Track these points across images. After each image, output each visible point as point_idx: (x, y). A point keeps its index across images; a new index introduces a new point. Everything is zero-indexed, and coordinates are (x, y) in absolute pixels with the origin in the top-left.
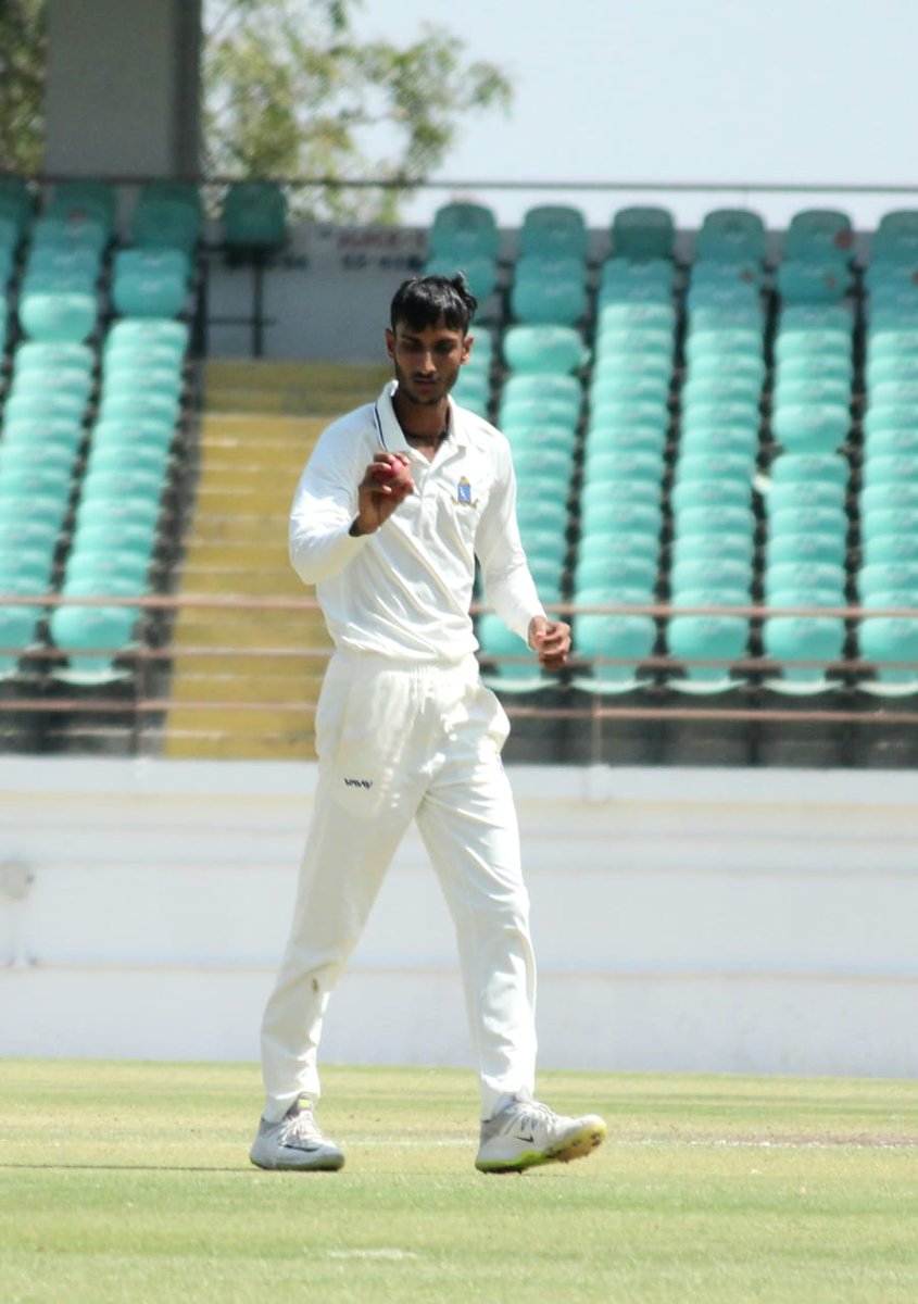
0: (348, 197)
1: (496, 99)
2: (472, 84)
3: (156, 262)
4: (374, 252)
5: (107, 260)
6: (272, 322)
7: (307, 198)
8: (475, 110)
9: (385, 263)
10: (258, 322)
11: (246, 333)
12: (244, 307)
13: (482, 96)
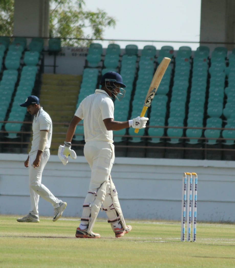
0: (81, 42)
1: (112, 24)
2: (107, 21)
3: (33, 54)
4: (78, 53)
5: (23, 53)
6: (57, 66)
7: (73, 42)
8: (108, 26)
9: (80, 55)
10: (55, 66)
11: (52, 68)
12: (52, 63)
13: (109, 23)
